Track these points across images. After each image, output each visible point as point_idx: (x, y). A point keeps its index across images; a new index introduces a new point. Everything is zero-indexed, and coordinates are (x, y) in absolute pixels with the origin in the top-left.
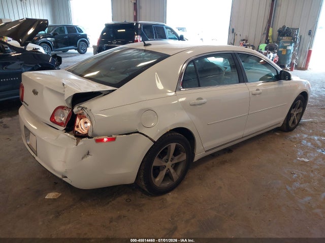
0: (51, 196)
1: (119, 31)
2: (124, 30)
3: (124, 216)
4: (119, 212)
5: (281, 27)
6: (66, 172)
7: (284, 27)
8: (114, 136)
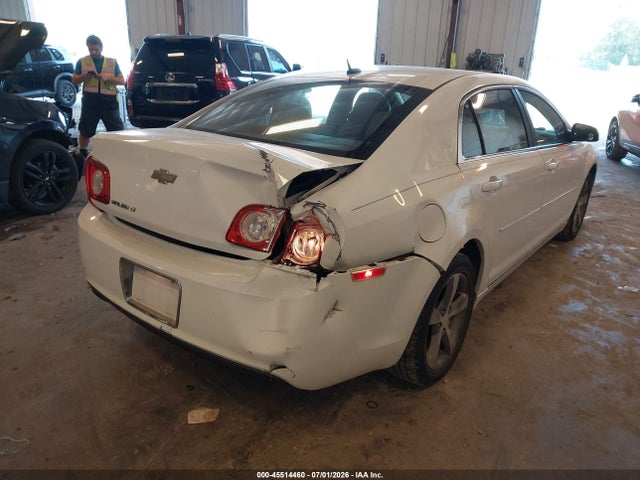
0: (198, 416)
1: (169, 55)
2: (182, 54)
3: (387, 440)
4: (371, 433)
5: (473, 51)
6: (288, 354)
7: (478, 52)
8: (380, 265)
